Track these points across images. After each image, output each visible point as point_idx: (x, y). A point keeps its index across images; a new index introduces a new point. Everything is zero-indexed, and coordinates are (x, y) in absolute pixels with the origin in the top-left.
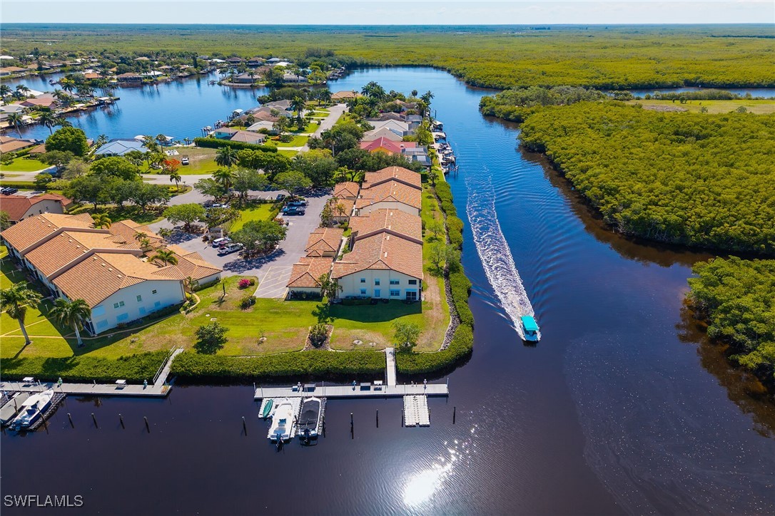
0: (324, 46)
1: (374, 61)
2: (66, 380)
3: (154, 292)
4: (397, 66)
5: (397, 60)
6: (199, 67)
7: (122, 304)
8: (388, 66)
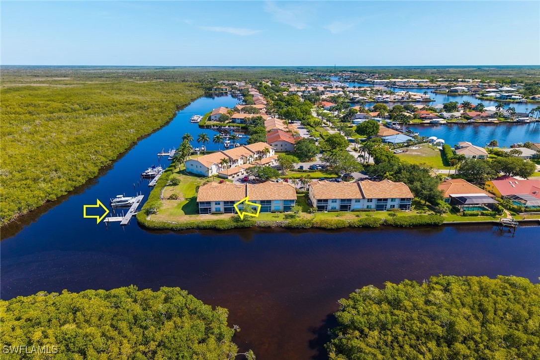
3: (201, 167)
7: (192, 165)
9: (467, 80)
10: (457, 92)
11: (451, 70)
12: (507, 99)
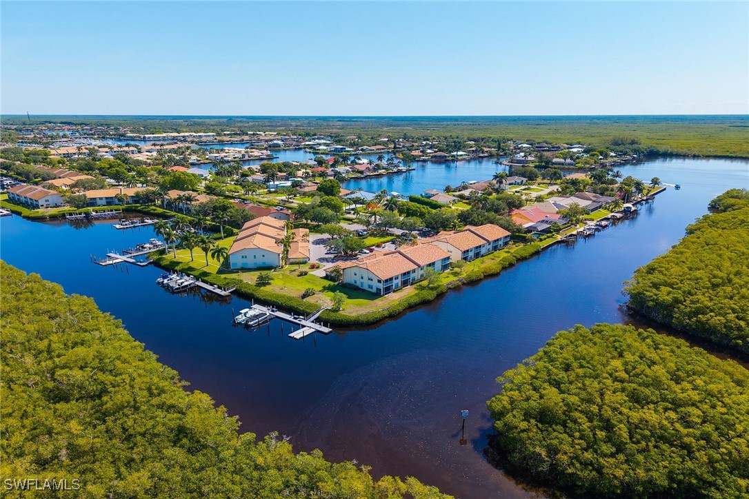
0: (628, 134)
1: (680, 151)
2: (203, 281)
3: (263, 256)
4: (708, 157)
5: (712, 151)
6: (501, 150)
7: (246, 257)
8: (695, 157)
9: (259, 133)
10: (280, 147)
11: (207, 121)
12: (342, 151)
